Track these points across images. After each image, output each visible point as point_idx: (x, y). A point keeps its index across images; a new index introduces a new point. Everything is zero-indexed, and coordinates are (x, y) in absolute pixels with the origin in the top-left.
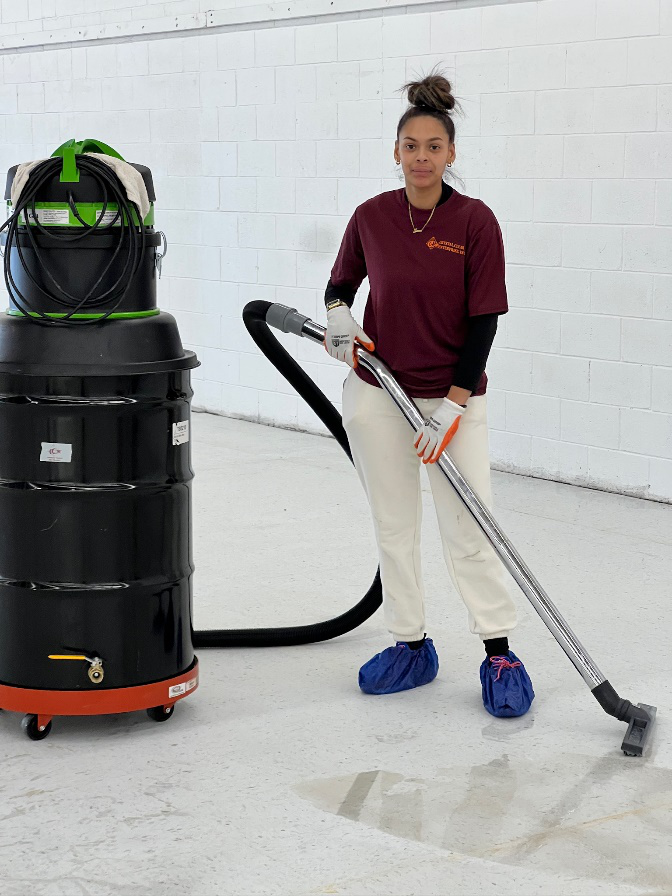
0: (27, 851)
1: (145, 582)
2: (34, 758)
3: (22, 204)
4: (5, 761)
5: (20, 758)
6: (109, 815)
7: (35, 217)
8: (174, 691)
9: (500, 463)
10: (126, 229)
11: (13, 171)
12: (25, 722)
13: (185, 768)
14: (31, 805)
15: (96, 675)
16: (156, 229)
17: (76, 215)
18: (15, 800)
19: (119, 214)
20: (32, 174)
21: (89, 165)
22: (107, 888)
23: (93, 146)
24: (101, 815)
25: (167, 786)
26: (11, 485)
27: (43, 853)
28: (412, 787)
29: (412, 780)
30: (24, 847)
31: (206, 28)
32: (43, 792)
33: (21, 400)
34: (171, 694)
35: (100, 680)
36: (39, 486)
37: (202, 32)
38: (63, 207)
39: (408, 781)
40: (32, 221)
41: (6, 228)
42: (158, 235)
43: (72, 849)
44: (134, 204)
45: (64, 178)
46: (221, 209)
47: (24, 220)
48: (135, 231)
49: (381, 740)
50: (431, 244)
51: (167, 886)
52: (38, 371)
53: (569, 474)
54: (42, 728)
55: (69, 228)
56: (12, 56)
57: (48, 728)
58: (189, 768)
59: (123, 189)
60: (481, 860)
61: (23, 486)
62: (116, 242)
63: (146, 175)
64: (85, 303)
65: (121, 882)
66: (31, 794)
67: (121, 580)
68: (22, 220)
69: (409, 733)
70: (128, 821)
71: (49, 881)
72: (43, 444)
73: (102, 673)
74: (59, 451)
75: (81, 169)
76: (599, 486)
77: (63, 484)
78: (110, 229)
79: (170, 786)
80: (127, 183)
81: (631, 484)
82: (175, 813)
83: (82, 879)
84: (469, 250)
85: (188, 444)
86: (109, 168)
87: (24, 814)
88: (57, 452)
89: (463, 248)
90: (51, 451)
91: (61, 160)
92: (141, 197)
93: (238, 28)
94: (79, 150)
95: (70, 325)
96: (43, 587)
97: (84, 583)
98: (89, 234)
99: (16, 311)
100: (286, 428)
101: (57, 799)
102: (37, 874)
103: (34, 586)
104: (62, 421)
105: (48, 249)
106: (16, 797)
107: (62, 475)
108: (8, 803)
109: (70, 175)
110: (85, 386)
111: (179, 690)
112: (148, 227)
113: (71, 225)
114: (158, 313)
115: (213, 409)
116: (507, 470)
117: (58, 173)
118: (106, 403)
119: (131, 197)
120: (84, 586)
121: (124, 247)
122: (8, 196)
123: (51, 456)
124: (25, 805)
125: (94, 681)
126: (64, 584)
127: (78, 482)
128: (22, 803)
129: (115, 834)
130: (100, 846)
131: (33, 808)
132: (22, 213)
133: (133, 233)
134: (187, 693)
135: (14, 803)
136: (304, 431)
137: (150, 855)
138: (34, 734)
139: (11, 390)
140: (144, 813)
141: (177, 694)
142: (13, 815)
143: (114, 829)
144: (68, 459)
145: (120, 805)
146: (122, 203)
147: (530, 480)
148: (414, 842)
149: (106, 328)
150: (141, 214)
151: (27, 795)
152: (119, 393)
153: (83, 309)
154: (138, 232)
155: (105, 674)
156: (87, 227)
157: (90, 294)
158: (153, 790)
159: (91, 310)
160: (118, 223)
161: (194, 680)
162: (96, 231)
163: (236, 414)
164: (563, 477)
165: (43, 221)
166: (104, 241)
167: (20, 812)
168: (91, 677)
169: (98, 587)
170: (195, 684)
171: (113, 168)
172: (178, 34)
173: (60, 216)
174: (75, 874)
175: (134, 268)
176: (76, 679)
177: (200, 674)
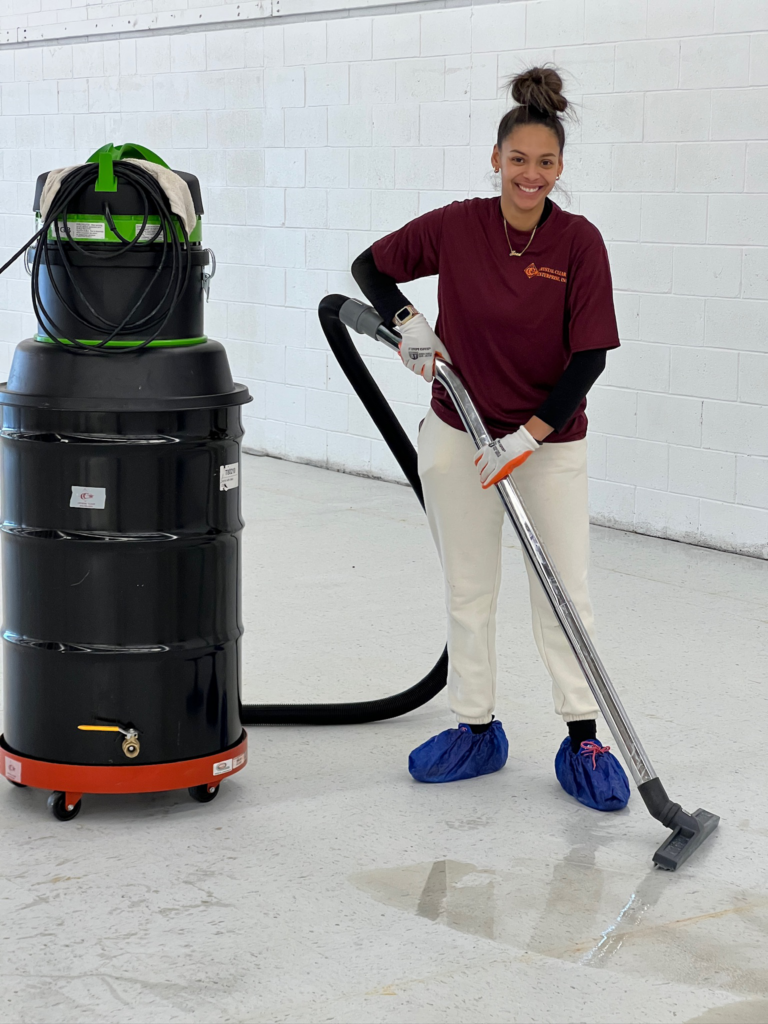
0: (49, 944)
1: (188, 645)
2: (60, 840)
3: (53, 216)
4: (28, 843)
5: (44, 841)
6: (143, 904)
7: (67, 231)
8: (219, 768)
9: (599, 516)
10: (170, 245)
11: (43, 179)
12: (51, 801)
13: (229, 854)
14: (55, 893)
15: (131, 748)
16: (204, 246)
17: (113, 229)
18: (37, 887)
19: (162, 228)
20: (64, 182)
21: (128, 172)
22: (138, 986)
23: (133, 151)
24: (134, 905)
25: (208, 874)
26: (37, 534)
27: (67, 946)
28: (485, 879)
29: (486, 871)
30: (46, 940)
31: (272, 17)
32: (69, 878)
33: (50, 438)
34: (216, 772)
35: (136, 754)
36: (68, 534)
37: (268, 22)
38: (99, 220)
39: (481, 871)
40: (63, 235)
41: (35, 244)
42: (206, 253)
43: (99, 942)
44: (179, 218)
45: (99, 187)
46: (286, 225)
47: (54, 235)
48: (179, 248)
49: (451, 827)
50: (530, 271)
51: (205, 984)
52: (68, 405)
53: (678, 530)
54: (71, 807)
55: (105, 243)
56: (52, 48)
57: (77, 807)
58: (234, 855)
59: (166, 200)
60: (560, 961)
61: (51, 535)
62: (157, 260)
63: (193, 184)
64: (123, 329)
65: (153, 979)
66: (56, 880)
67: (161, 642)
68: (52, 234)
69: (484, 819)
70: (163, 912)
71: (73, 978)
72: (74, 488)
73: (137, 746)
74: (91, 496)
75: (119, 177)
76: (712, 543)
77: (97, 533)
78: (151, 245)
79: (213, 874)
80: (171, 194)
81: (749, 542)
82: (219, 904)
83: (110, 976)
84: (572, 276)
85: (237, 490)
86: (151, 177)
87: (47, 902)
88: (90, 498)
89: (565, 274)
90: (83, 496)
91: (97, 167)
92: (187, 210)
93: (308, 17)
94: (117, 156)
95: (105, 353)
96: (72, 648)
97: (120, 645)
98: (127, 251)
99: (43, 337)
100: (358, 475)
101: (85, 887)
102: (59, 970)
103: (63, 648)
104: (96, 462)
105: (79, 267)
106: (38, 884)
107: (95, 522)
108: (30, 890)
109: (106, 184)
110: (121, 422)
111: (225, 767)
112: (194, 244)
113: (107, 240)
114: (205, 341)
115: (275, 452)
116: (607, 524)
117: (93, 181)
118: (144, 442)
119: (175, 210)
120: (118, 648)
121: (167, 266)
122: (37, 207)
123: (82, 501)
124: (48, 894)
125: (128, 755)
126: (96, 646)
127: (114, 531)
128: (45, 890)
129: (149, 926)
130: (132, 939)
131: (58, 896)
132: (52, 226)
133: (177, 250)
134: (235, 771)
135: (36, 890)
136: (378, 478)
137: (187, 951)
138: (62, 814)
139: (38, 426)
140: (181, 903)
141: (222, 772)
142: (35, 903)
143: (148, 921)
144: (101, 505)
145: (155, 894)
146: (165, 216)
147: (632, 536)
148: (484, 940)
149: (145, 358)
150: (187, 229)
151: (51, 881)
152: (160, 431)
153: (120, 336)
154: (183, 249)
155: (140, 749)
156: (125, 243)
157: (127, 319)
158: (192, 878)
159: (130, 337)
160: (161, 239)
161: (242, 756)
162: (136, 247)
163: (301, 458)
164: (671, 533)
165: (75, 236)
166: (145, 259)
167: (43, 900)
168: (125, 751)
169: (133, 650)
170: (243, 761)
171: (155, 176)
172: (239, 24)
173: (96, 230)
174: (102, 970)
175: (177, 289)
176: (108, 752)
177: (249, 751)
